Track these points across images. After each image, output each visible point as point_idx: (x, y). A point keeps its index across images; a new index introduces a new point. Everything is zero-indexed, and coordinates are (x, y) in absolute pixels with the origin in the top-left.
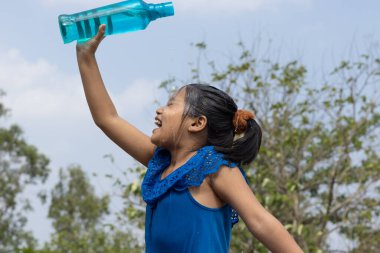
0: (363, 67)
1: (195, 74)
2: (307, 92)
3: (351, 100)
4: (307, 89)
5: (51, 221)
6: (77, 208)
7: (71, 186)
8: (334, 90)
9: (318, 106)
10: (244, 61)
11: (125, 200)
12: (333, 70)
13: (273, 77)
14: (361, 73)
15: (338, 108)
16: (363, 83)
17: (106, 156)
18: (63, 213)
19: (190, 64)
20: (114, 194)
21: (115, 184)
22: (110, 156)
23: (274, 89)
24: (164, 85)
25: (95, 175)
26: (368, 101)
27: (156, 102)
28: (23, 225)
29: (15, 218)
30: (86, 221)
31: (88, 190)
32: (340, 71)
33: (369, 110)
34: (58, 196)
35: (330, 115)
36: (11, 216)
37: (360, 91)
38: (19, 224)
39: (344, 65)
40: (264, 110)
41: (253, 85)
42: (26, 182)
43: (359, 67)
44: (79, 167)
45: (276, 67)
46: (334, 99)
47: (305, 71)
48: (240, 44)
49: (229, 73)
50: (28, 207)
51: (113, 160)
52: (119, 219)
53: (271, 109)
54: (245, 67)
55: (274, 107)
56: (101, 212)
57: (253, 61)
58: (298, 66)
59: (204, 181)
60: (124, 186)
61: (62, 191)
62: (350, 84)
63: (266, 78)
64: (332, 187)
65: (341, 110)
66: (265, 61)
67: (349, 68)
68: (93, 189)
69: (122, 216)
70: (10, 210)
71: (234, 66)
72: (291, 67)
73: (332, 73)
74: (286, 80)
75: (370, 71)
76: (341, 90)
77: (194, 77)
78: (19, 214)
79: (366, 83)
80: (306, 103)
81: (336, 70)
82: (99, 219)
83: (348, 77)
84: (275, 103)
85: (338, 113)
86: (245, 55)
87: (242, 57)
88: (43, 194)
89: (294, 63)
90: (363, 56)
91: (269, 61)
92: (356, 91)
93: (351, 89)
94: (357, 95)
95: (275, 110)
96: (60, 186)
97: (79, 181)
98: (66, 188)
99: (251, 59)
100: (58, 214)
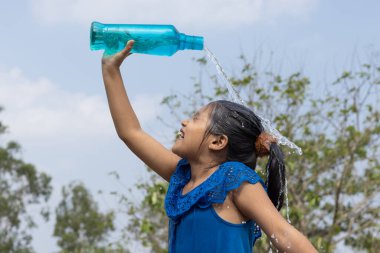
0: (365, 76)
1: (198, 88)
2: (310, 104)
3: (354, 110)
4: (311, 100)
5: (57, 239)
6: (82, 225)
7: (75, 204)
8: (337, 100)
9: (323, 118)
10: (246, 75)
11: (131, 217)
12: (335, 80)
13: (276, 89)
14: (364, 82)
15: (342, 119)
16: (366, 93)
17: (111, 173)
19: (193, 78)
20: (120, 211)
21: (120, 202)
22: (115, 173)
23: (278, 101)
24: (166, 101)
25: (100, 192)
26: (374, 110)
27: (158, 118)
28: (28, 243)
29: (20, 237)
30: (91, 238)
31: (92, 206)
32: (342, 81)
33: (373, 120)
34: (63, 214)
35: (334, 125)
36: (16, 234)
38: (23, 242)
39: (346, 75)
42: (30, 202)
43: (362, 77)
44: (81, 184)
45: (279, 80)
47: (309, 83)
48: (242, 57)
50: (32, 225)
51: (118, 176)
52: (124, 237)
53: (275, 121)
54: (246, 81)
55: (277, 119)
56: (106, 227)
57: (255, 74)
58: (301, 78)
59: (227, 198)
60: (130, 203)
61: (66, 209)
62: (353, 93)
63: (269, 91)
64: (337, 198)
65: (345, 120)
66: (267, 73)
67: (351, 78)
68: (96, 208)
69: (128, 233)
70: (14, 229)
71: (236, 80)
72: (295, 79)
73: (334, 84)
74: (288, 92)
75: (372, 80)
76: (346, 101)
77: (197, 92)
78: (23, 233)
79: (369, 93)
80: (309, 115)
81: (338, 80)
82: (103, 235)
83: (350, 88)
84: (278, 115)
86: (247, 67)
87: (244, 70)
89: (297, 75)
90: (365, 65)
91: (271, 74)
92: (359, 101)
93: (354, 99)
94: (361, 104)
95: (278, 122)
96: (63, 204)
97: (81, 197)
98: (70, 205)
99: (253, 72)
100: (63, 232)
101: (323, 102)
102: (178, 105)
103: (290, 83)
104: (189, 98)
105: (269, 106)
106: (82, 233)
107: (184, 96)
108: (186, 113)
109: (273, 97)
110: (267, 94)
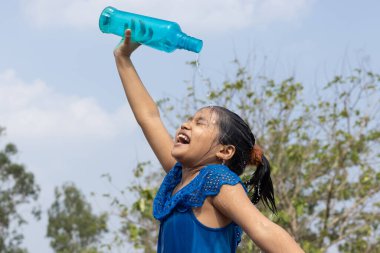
0: (355, 80)
1: (191, 92)
2: (303, 109)
3: (345, 114)
4: (304, 105)
5: (49, 240)
6: (74, 226)
7: (67, 205)
8: (328, 104)
9: (315, 123)
10: (239, 79)
11: (124, 220)
12: (326, 84)
13: (269, 93)
14: (354, 87)
15: (332, 123)
16: (357, 96)
17: (103, 176)
18: (61, 231)
20: (113, 213)
21: (112, 204)
22: (108, 175)
23: (271, 105)
25: (92, 194)
26: (362, 115)
28: (19, 243)
30: (85, 239)
31: (86, 207)
32: (333, 86)
33: (363, 124)
34: (55, 215)
35: (325, 130)
36: (7, 234)
37: (355, 105)
39: (337, 79)
40: (261, 126)
43: (352, 81)
44: (73, 184)
45: (272, 84)
46: (328, 113)
47: (302, 88)
48: (236, 61)
49: (225, 90)
51: (110, 180)
52: (116, 239)
53: (267, 126)
54: (239, 85)
55: (270, 123)
56: (100, 230)
57: (249, 78)
59: (206, 201)
60: (121, 206)
61: (58, 210)
62: (343, 98)
63: (262, 95)
64: (329, 203)
65: (335, 124)
66: (260, 77)
67: (341, 82)
68: (90, 208)
69: (120, 235)
70: (5, 230)
71: (230, 83)
72: (289, 84)
73: (325, 88)
74: (280, 96)
75: (362, 84)
76: (335, 105)
77: (190, 95)
78: (14, 232)
79: (359, 97)
80: (301, 119)
81: (329, 85)
82: (96, 237)
83: (341, 92)
84: (270, 119)
85: (333, 128)
86: (241, 72)
87: (238, 74)
89: (291, 80)
90: (356, 70)
91: (265, 78)
92: (349, 105)
93: (345, 103)
94: (351, 109)
95: (271, 126)
96: (56, 205)
98: (62, 207)
99: (246, 76)
100: (56, 233)
101: (315, 108)
102: (172, 109)
103: (283, 88)
104: (182, 102)
105: (261, 111)
106: (75, 234)
107: (177, 100)
108: (179, 116)
109: (265, 101)
110: (259, 99)
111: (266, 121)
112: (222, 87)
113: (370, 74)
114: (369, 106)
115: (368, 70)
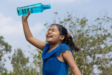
1: (54, 21)
3: (100, 29)
4: (88, 26)
6: (20, 61)
7: (18, 54)
8: (95, 26)
9: (91, 31)
10: (69, 18)
11: (34, 59)
13: (78, 22)
14: (103, 21)
17: (28, 46)
18: (15, 62)
21: (31, 54)
23: (78, 26)
24: (45, 25)
25: (25, 51)
26: (105, 29)
27: (43, 30)
28: (4, 66)
30: (22, 65)
33: (105, 32)
35: (94, 34)
37: (103, 27)
39: (98, 19)
41: (72, 25)
42: (5, 53)
43: (102, 19)
44: (20, 49)
45: (78, 20)
46: (95, 29)
48: (68, 13)
49: (64, 21)
50: (5, 60)
51: (30, 47)
54: (69, 20)
56: (27, 62)
57: (72, 18)
59: (61, 54)
60: (34, 55)
62: (100, 24)
63: (75, 23)
67: (99, 20)
68: (24, 55)
69: (33, 63)
71: (66, 19)
72: (84, 19)
73: (94, 21)
74: (81, 23)
75: (106, 20)
76: (97, 26)
78: (2, 63)
79: (104, 24)
80: (87, 30)
81: (96, 20)
82: (26, 64)
83: (99, 23)
85: (96, 33)
87: (68, 17)
88: (10, 57)
89: (84, 18)
90: (104, 16)
93: (100, 26)
96: (14, 54)
97: (20, 53)
98: (16, 55)
101: (91, 27)
103: (82, 21)
109: (76, 25)
111: (77, 31)
112: (64, 20)
113: (108, 18)
114: (107, 27)
115: (107, 16)
